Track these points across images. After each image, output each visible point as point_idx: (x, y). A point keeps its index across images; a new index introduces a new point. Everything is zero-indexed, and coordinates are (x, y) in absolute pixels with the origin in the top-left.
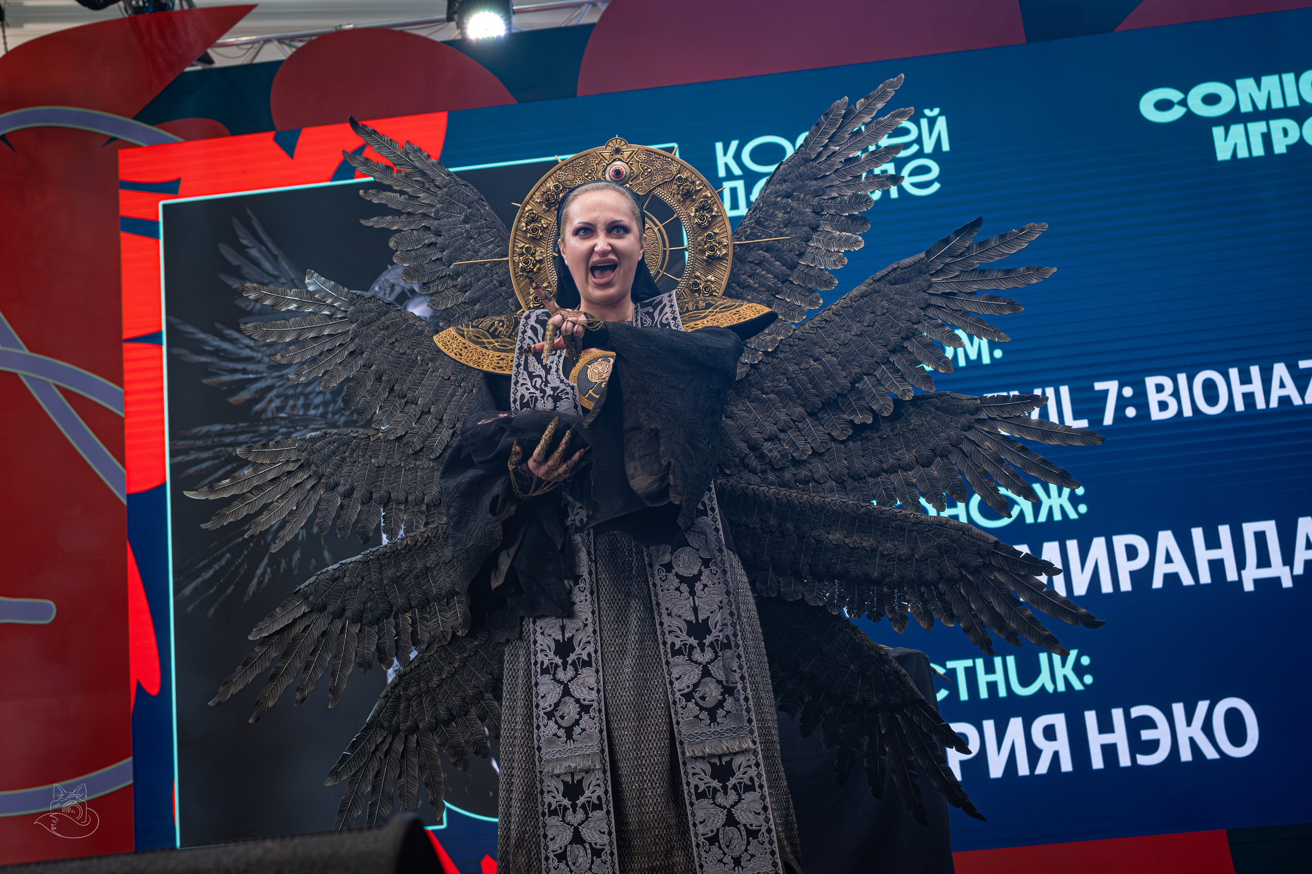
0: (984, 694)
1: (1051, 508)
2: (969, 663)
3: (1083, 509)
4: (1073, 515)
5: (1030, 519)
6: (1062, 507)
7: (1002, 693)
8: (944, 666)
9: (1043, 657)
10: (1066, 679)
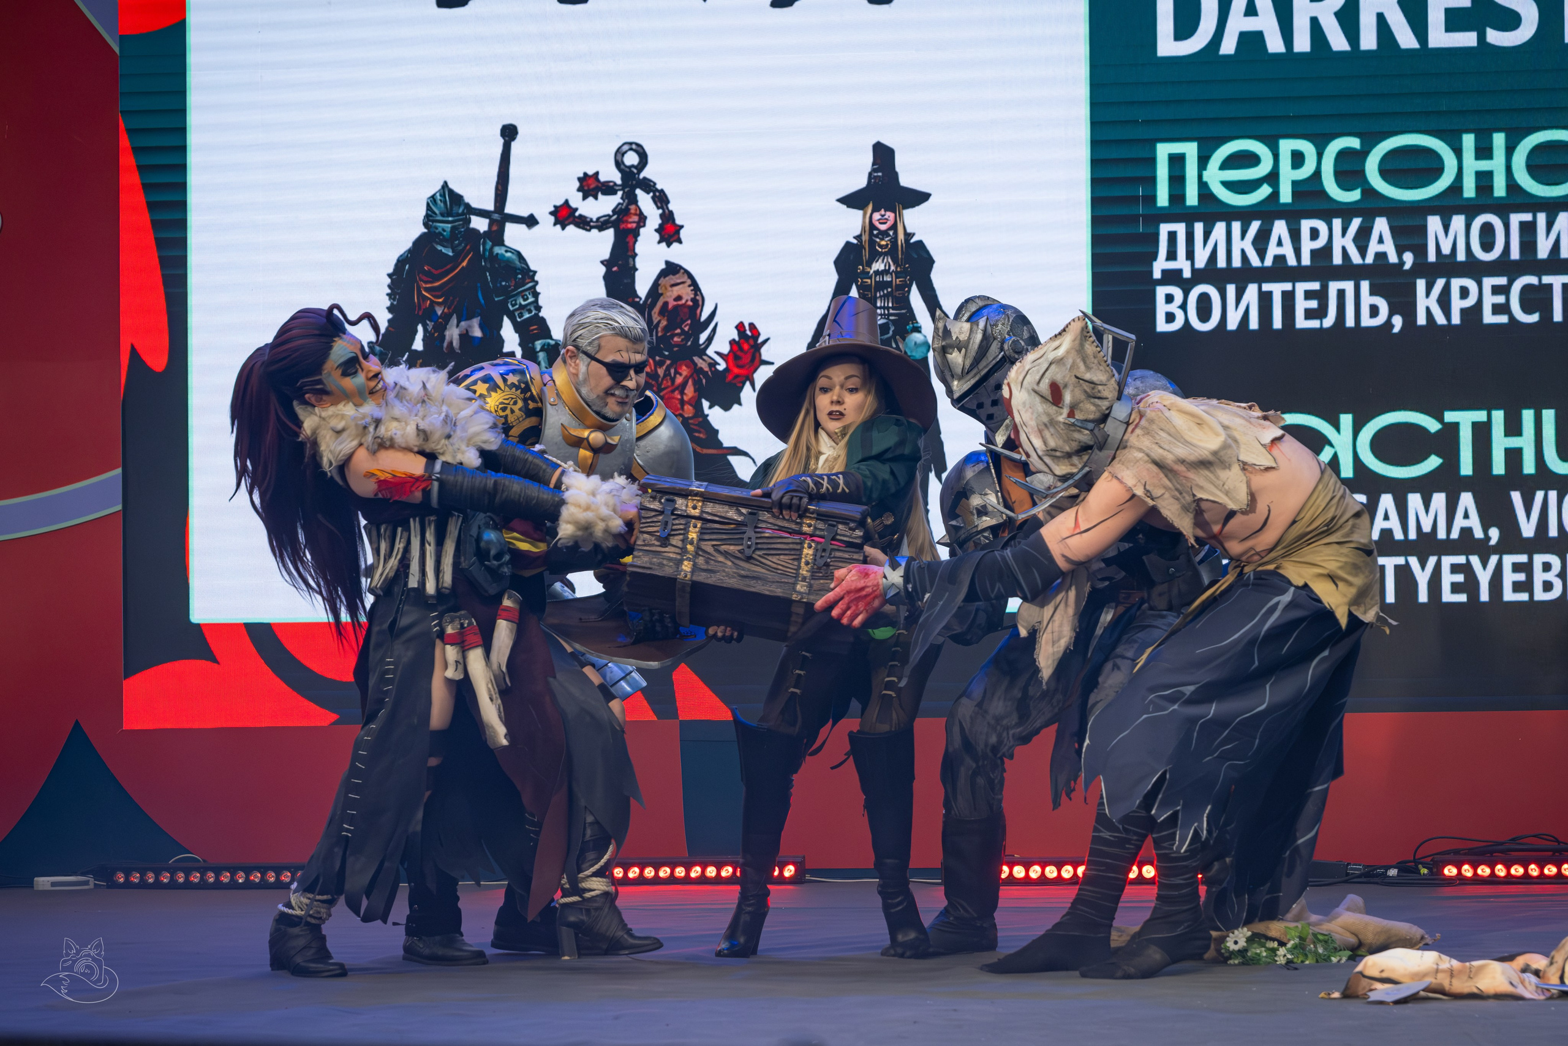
2: (1481, 416)
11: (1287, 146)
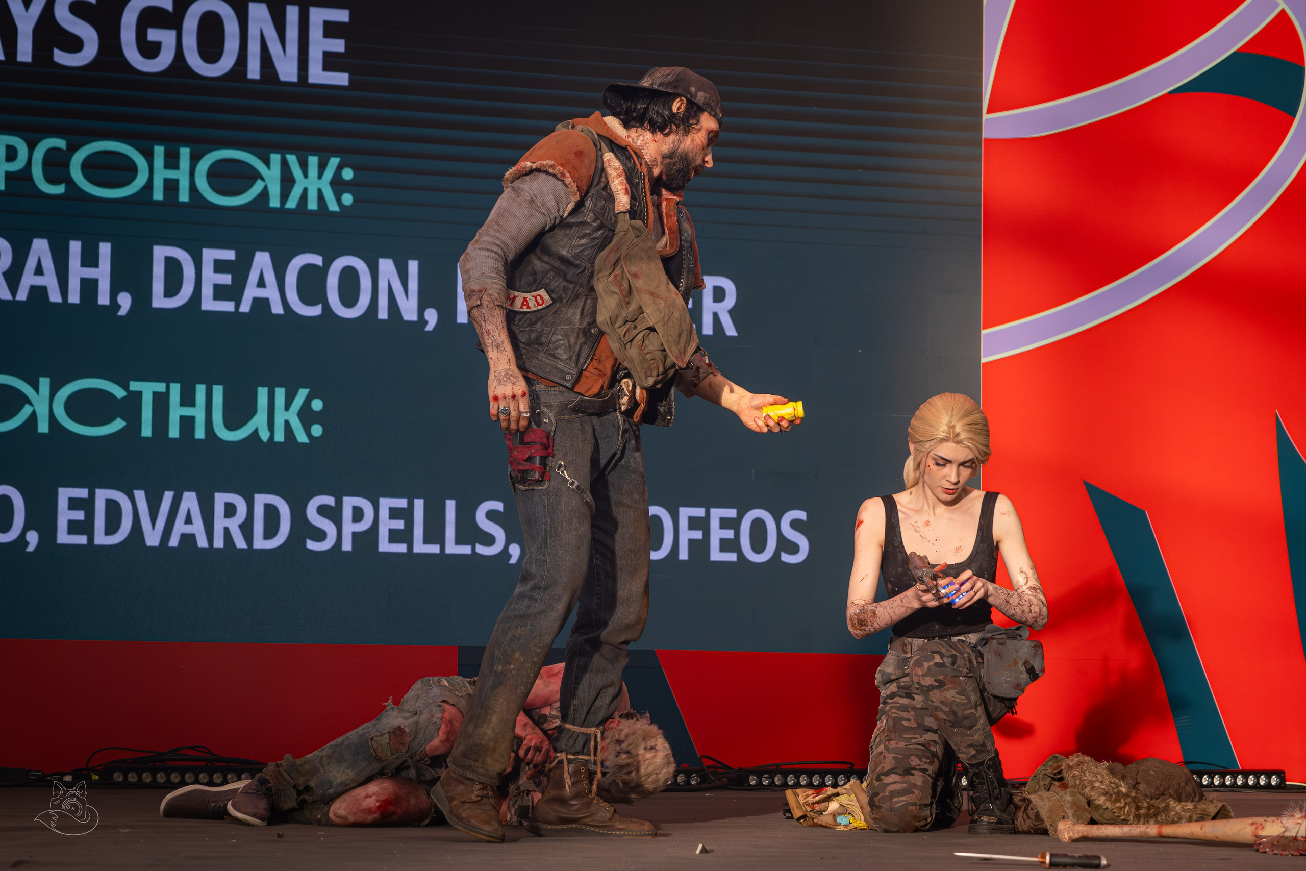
0: (174, 432)
1: (305, 191)
2: (160, 387)
3: (348, 199)
4: (333, 206)
5: (275, 203)
6: (320, 191)
7: (200, 433)
8: (125, 387)
9: (262, 394)
10: (287, 424)
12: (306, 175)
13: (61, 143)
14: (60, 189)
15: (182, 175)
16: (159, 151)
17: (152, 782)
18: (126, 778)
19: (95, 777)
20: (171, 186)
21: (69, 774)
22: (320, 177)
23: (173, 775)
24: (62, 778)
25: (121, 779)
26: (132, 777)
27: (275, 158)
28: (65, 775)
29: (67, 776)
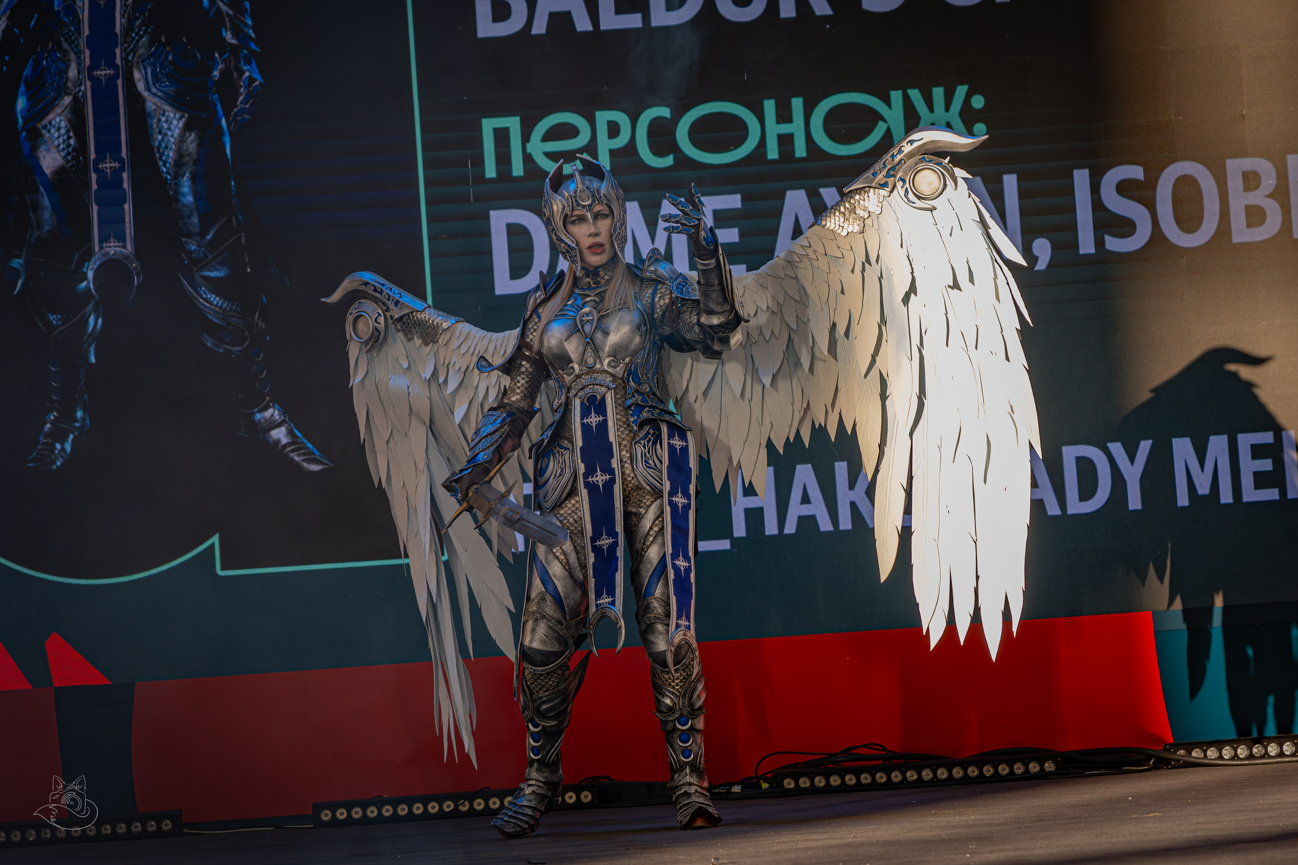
11: (603, 117)
12: (931, 110)
13: (665, 112)
14: (668, 161)
15: (796, 127)
16: (769, 106)
17: (825, 786)
18: (797, 784)
19: (765, 786)
20: (786, 141)
21: (738, 784)
22: (947, 109)
23: (847, 777)
24: (731, 789)
25: (792, 786)
26: (804, 782)
27: (896, 96)
28: (734, 785)
29: (735, 787)
